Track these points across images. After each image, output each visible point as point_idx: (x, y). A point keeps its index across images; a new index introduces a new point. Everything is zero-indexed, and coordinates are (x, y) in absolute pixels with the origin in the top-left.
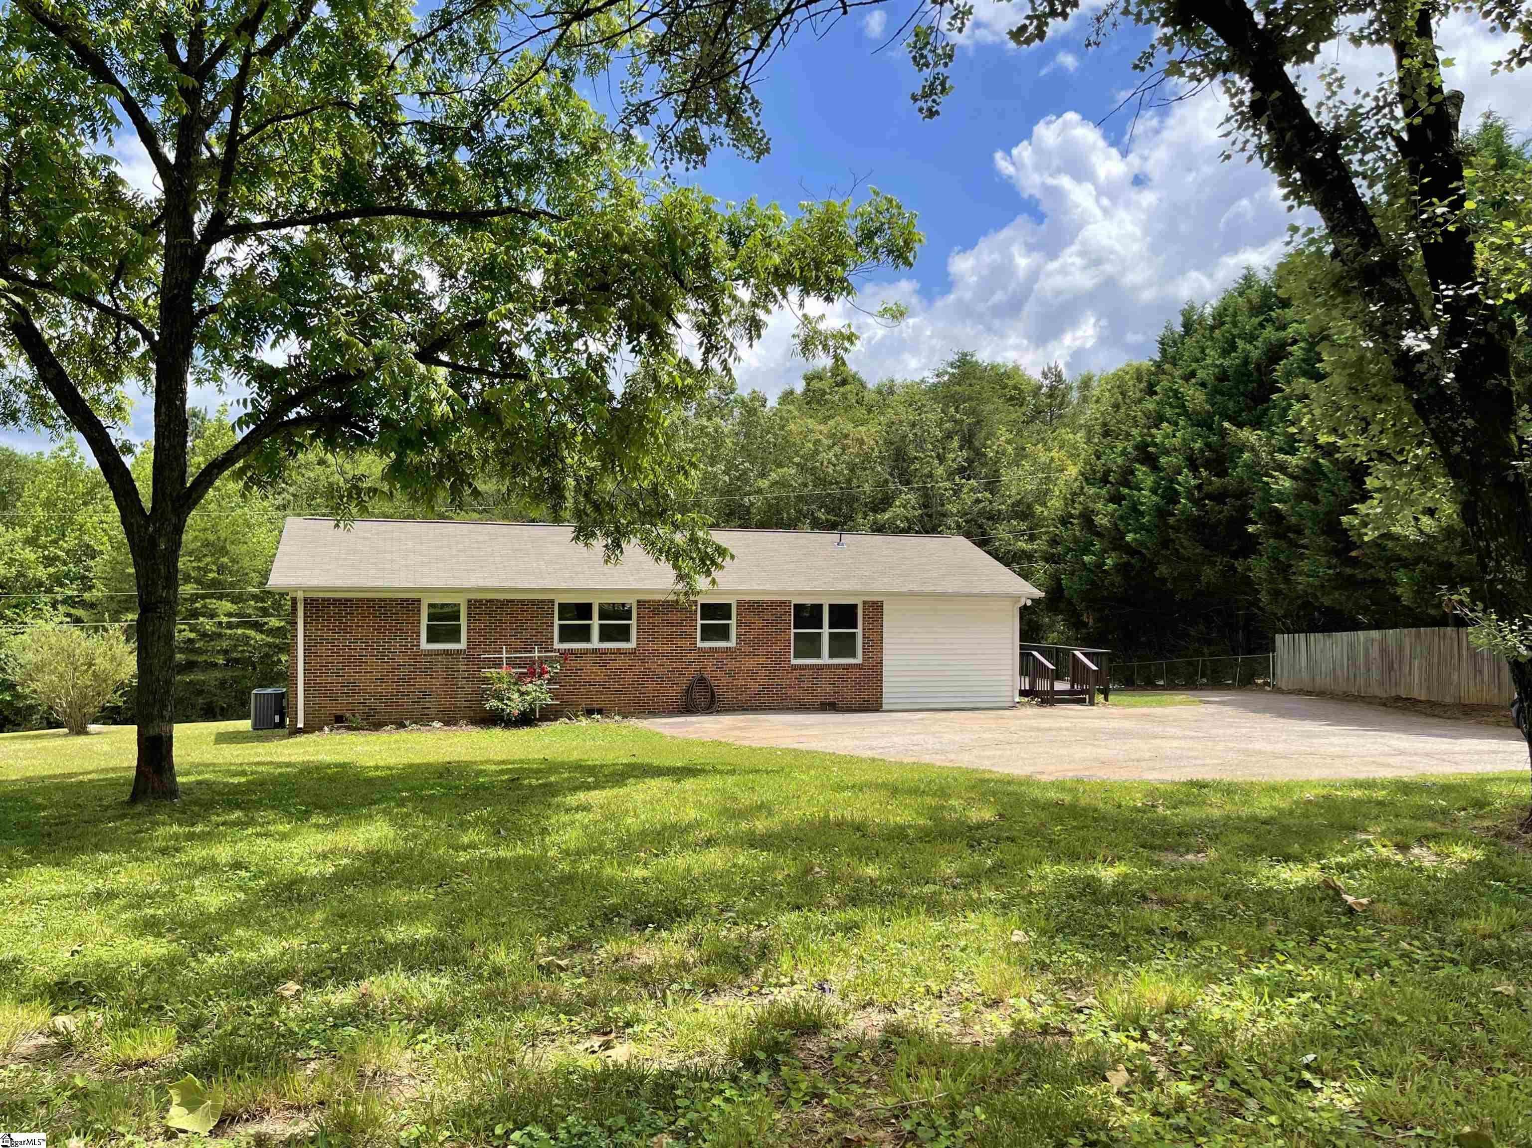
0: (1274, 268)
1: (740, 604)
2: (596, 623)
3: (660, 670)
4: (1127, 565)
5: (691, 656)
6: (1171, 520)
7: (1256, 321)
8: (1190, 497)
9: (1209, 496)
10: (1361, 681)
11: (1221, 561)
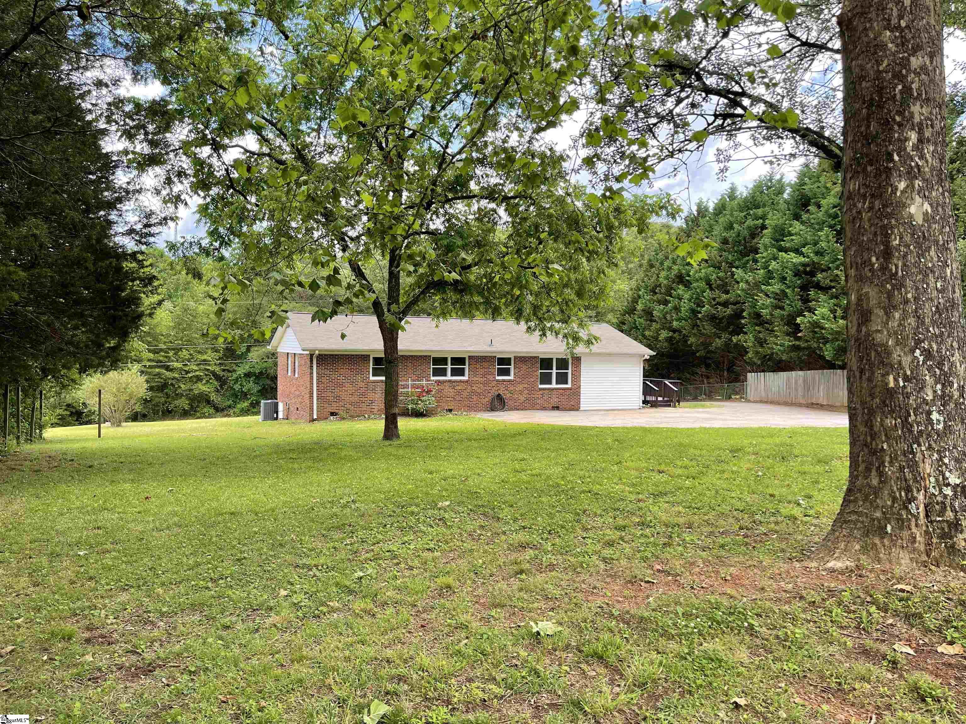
0: (751, 186)
1: (515, 358)
2: (449, 367)
3: (479, 390)
4: (671, 337)
5: (494, 384)
6: (700, 316)
7: (743, 214)
8: (710, 303)
9: (719, 304)
10: (793, 395)
11: (725, 336)
